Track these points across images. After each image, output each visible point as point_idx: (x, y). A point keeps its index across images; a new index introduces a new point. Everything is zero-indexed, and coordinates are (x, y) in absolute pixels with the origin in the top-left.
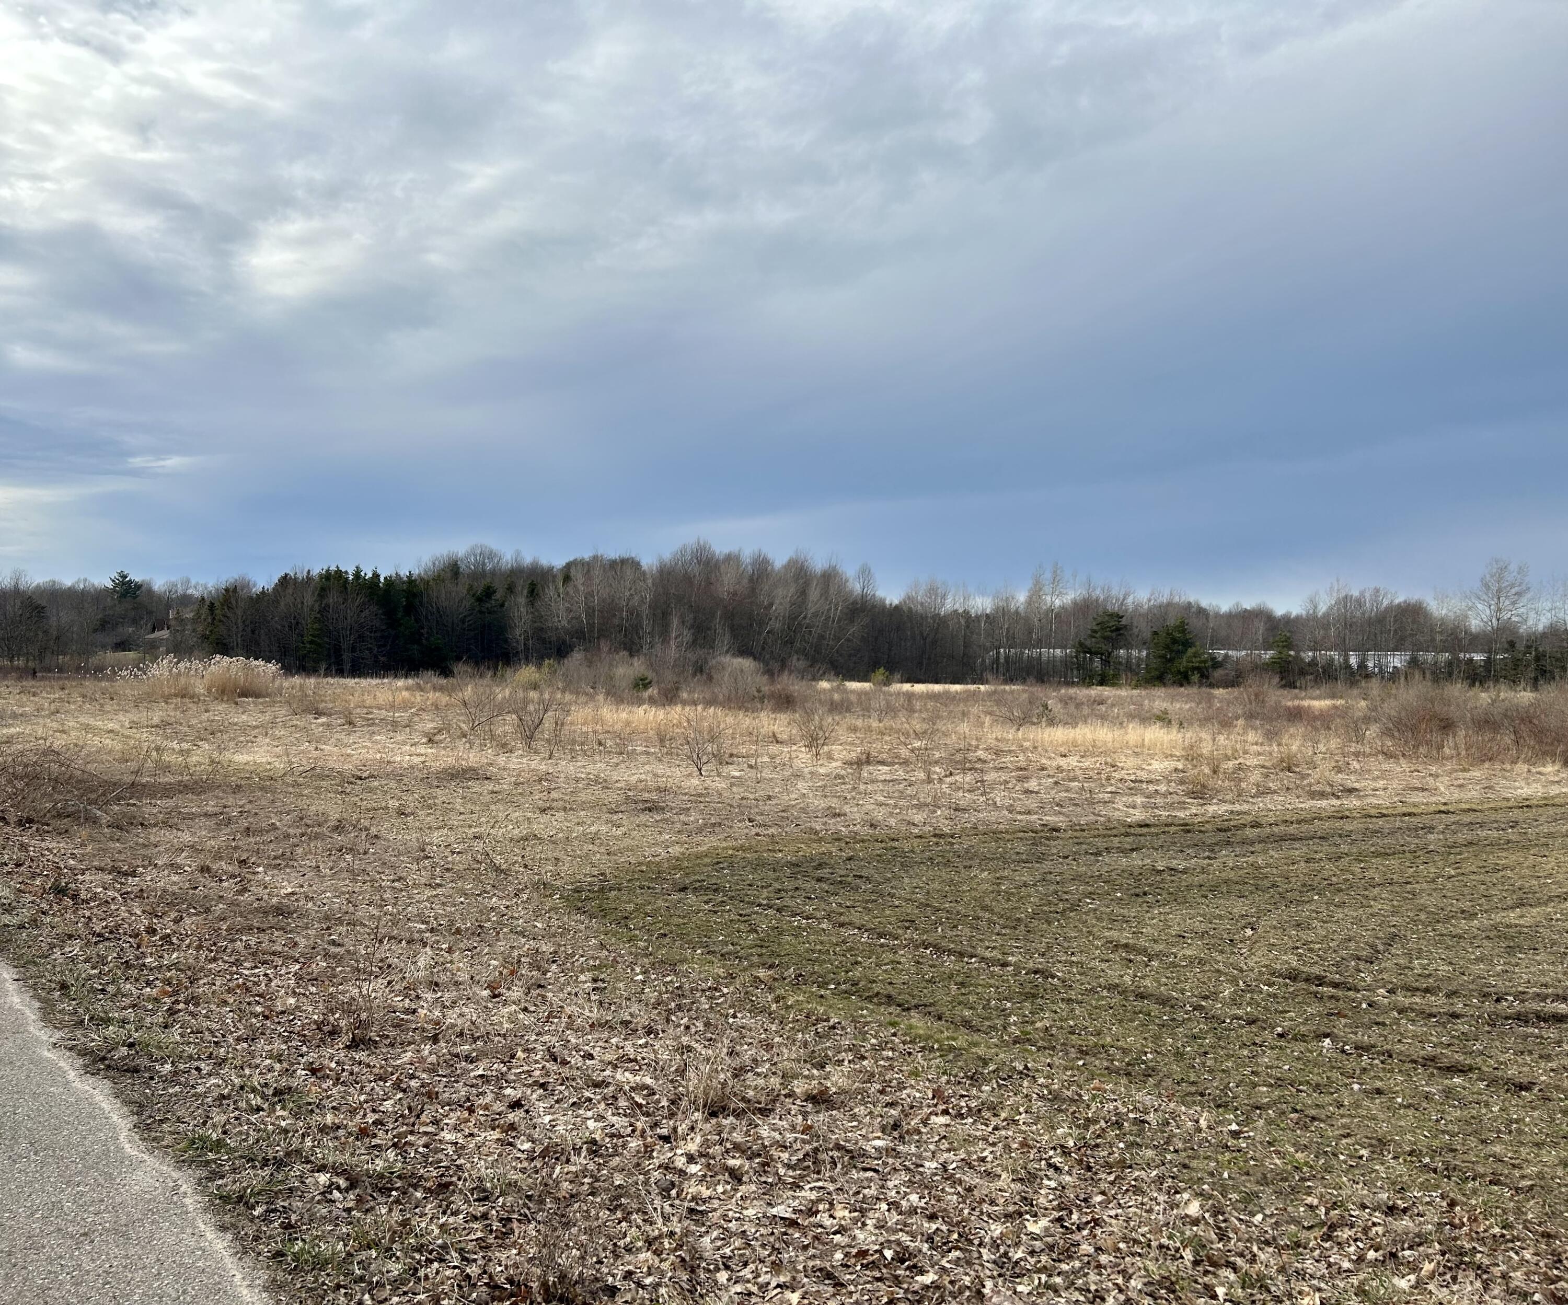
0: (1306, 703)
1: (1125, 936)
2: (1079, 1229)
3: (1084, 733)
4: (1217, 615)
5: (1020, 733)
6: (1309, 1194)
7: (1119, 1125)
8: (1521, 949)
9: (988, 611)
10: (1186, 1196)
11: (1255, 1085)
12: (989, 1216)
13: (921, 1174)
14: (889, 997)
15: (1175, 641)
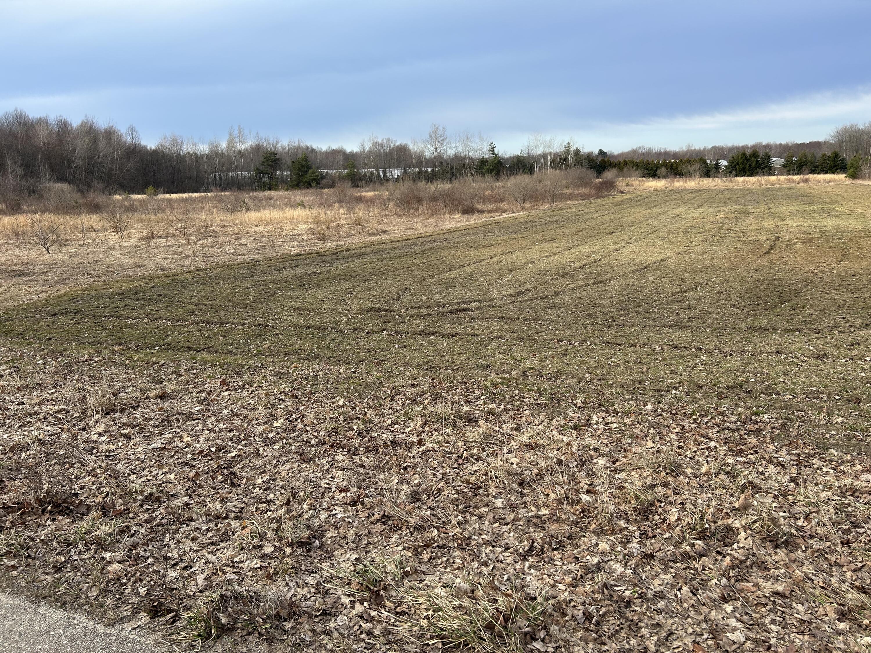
0: (363, 194)
1: (298, 304)
2: (296, 420)
3: (266, 214)
4: (321, 152)
5: (233, 216)
6: (384, 387)
7: (307, 379)
8: (450, 287)
9: (207, 152)
10: (338, 399)
11: (359, 353)
12: (256, 425)
13: (222, 416)
14: (189, 347)
15: (303, 166)
